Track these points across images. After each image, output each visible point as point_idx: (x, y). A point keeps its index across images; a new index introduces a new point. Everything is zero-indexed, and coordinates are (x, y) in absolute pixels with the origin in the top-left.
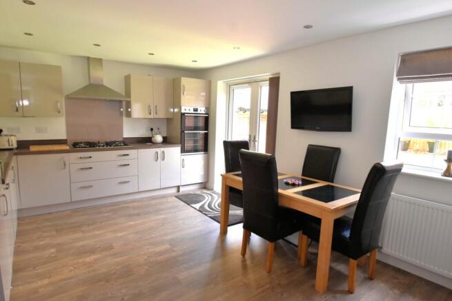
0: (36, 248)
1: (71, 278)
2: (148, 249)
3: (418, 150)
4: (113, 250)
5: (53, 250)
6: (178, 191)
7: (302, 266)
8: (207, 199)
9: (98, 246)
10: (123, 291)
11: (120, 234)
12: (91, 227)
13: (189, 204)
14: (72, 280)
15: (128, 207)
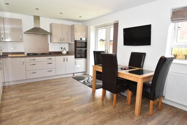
0: (11, 98)
1: (26, 110)
2: (60, 98)
3: (180, 59)
4: (45, 99)
5: (18, 99)
6: (74, 75)
7: (128, 105)
8: (86, 79)
9: (38, 97)
10: (49, 115)
11: (48, 93)
12: (35, 90)
13: (78, 81)
14: (27, 110)
15: (52, 82)
